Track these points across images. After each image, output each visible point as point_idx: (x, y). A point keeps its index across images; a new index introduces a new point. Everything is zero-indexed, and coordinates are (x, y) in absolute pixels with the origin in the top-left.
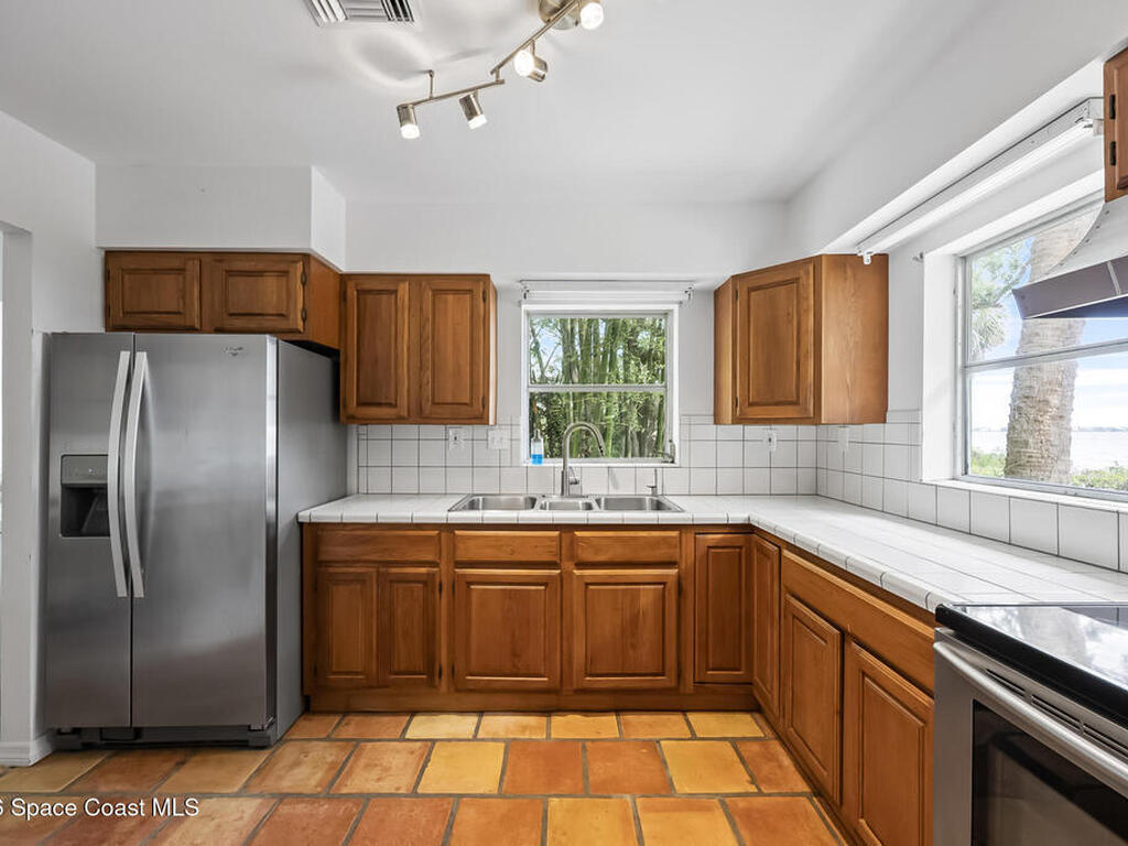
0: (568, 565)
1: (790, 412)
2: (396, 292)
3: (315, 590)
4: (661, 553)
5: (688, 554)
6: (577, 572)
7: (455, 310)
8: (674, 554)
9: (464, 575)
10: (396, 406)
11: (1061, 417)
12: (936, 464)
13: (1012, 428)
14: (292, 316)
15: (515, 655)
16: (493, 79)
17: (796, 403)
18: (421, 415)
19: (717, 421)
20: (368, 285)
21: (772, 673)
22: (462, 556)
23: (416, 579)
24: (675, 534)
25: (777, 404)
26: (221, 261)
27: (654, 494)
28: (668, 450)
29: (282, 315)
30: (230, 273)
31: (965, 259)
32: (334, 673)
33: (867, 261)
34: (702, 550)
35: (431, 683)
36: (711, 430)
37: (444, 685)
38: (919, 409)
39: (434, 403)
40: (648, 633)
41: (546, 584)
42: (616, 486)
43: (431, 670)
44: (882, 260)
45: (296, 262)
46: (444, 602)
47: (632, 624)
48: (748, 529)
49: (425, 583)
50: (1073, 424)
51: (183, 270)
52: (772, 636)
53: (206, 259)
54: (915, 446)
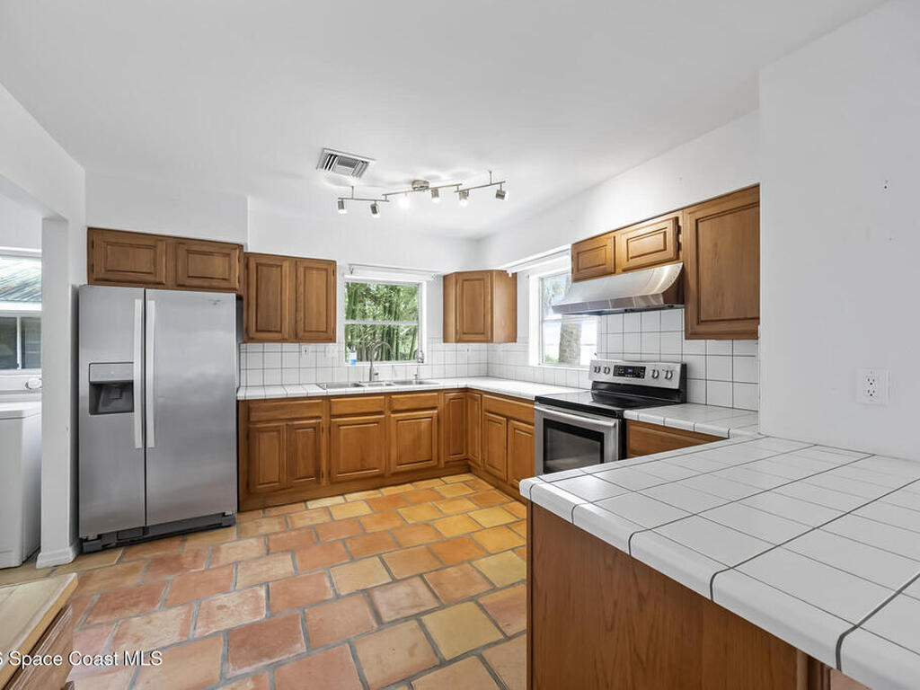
0: (388, 413)
1: (482, 337)
2: (281, 266)
3: (248, 437)
4: (430, 404)
5: (441, 404)
6: (392, 415)
7: (317, 279)
8: (436, 404)
9: (336, 422)
10: (281, 332)
11: (577, 340)
12: (534, 360)
13: (561, 344)
14: (232, 280)
15: (362, 459)
16: (383, 198)
17: (483, 334)
18: (297, 338)
19: (445, 341)
20: (263, 261)
21: (478, 449)
22: (335, 412)
23: (309, 426)
24: (436, 394)
25: (477, 334)
26: (184, 244)
27: (417, 378)
28: (420, 356)
29: (225, 279)
30: (189, 252)
31: (542, 279)
32: (260, 484)
33: (510, 275)
34: (447, 400)
35: (318, 482)
36: (442, 345)
37: (324, 482)
38: (528, 337)
39: (305, 331)
40: (425, 442)
41: (377, 423)
42: (396, 375)
43: (318, 474)
44: (515, 275)
45: (235, 249)
46: (324, 437)
47: (418, 439)
48: (466, 390)
49: (314, 428)
50: (582, 343)
51: (155, 247)
52: (478, 433)
53: (169, 241)
54: (526, 352)
